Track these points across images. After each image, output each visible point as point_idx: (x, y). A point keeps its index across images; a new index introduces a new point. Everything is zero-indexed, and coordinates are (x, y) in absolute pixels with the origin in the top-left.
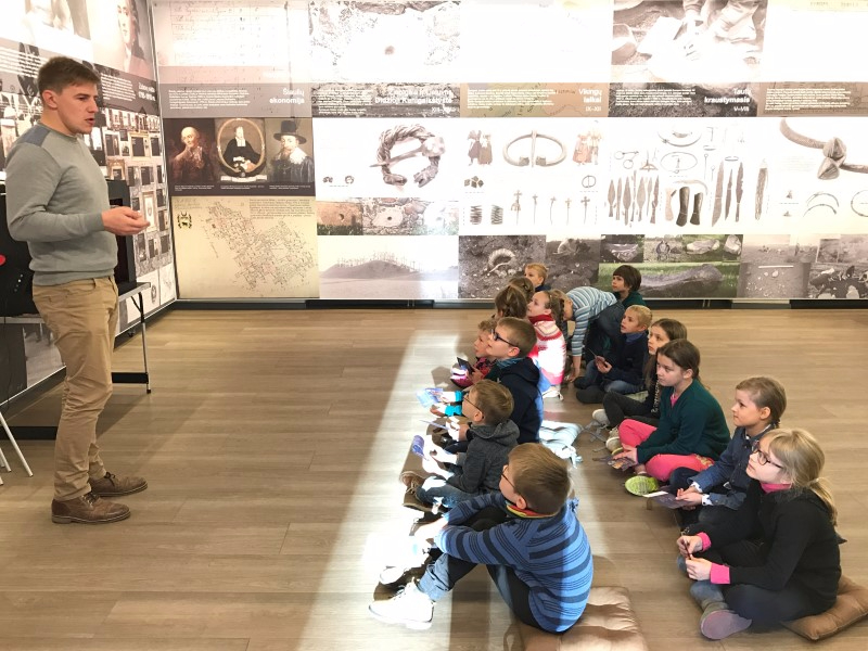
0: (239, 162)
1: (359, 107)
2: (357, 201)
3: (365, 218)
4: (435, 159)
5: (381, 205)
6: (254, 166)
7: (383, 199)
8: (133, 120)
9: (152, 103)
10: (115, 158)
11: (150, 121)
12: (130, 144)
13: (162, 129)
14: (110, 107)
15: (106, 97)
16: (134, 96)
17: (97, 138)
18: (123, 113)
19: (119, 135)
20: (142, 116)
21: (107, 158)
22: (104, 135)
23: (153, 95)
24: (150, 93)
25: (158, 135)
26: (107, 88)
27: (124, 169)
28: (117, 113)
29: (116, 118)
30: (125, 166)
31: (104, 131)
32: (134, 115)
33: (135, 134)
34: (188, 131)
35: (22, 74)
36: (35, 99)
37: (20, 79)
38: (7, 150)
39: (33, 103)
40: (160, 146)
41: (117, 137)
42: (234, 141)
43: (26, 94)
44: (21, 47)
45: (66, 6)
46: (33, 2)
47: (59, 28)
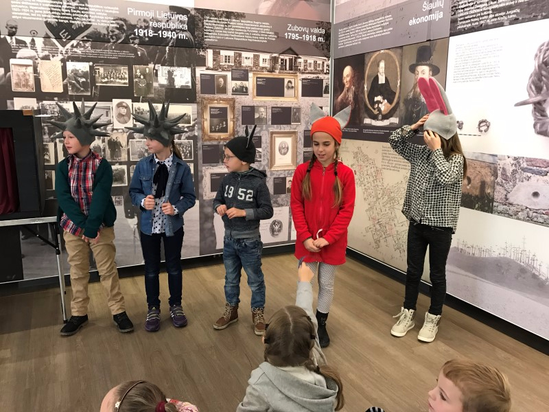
0: (379, 102)
1: (510, 8)
2: (491, 160)
3: (498, 188)
5: (524, 170)
6: (391, 107)
7: (529, 160)
8: (264, 60)
9: (316, 44)
10: (217, 96)
11: (306, 61)
12: (251, 84)
13: (332, 69)
14: (217, 48)
15: (210, 38)
16: (273, 37)
17: (182, 77)
18: (244, 54)
19: (229, 75)
20: (287, 57)
21: (199, 95)
22: (198, 75)
23: (321, 35)
24: (313, 34)
25: (321, 76)
26: (214, 31)
27: (233, 108)
28: (231, 53)
29: (227, 58)
30: (236, 105)
31: (200, 71)
32: (267, 56)
33: (266, 75)
34: (347, 71)
35: (53, 21)
36: (74, 42)
37: (48, 24)
38: (17, 84)
39: (68, 46)
40: (327, 87)
41: (225, 77)
42: (377, 78)
43: (58, 38)
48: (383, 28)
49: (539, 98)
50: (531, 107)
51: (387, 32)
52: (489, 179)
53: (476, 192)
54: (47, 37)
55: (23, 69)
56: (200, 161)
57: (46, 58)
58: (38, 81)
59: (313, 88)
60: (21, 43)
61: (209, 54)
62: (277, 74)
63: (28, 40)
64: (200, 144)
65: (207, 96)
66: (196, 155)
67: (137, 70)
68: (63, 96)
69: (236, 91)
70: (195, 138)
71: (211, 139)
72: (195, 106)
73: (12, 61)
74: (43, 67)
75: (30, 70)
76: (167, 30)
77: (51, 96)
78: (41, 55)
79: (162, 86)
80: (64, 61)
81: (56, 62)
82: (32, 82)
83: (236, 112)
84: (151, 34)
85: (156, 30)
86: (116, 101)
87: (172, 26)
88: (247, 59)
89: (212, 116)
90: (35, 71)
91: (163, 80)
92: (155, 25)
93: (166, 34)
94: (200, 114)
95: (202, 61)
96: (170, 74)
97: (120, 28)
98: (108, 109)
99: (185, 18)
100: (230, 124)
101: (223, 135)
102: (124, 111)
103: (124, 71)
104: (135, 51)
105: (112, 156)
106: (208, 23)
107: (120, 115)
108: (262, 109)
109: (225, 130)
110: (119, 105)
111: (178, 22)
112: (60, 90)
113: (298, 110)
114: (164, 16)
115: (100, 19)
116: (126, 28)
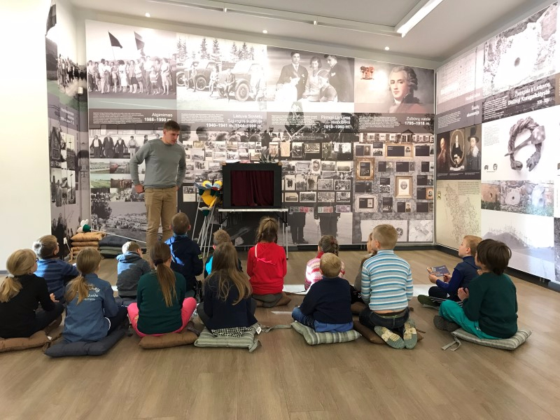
0: (456, 158)
1: (501, 111)
2: (498, 183)
3: (502, 197)
4: (539, 146)
5: (509, 187)
6: (461, 160)
7: (510, 182)
8: (392, 137)
9: (425, 127)
11: (418, 136)
12: (384, 150)
13: (435, 141)
14: (365, 132)
15: (362, 127)
16: (397, 124)
17: (347, 147)
18: (381, 134)
20: (406, 135)
21: (355, 156)
22: (355, 146)
23: (428, 121)
24: (423, 121)
25: (428, 144)
26: (364, 123)
27: (374, 163)
28: (373, 134)
29: (371, 137)
30: (375, 161)
31: (356, 144)
32: (394, 135)
33: (393, 144)
34: (442, 141)
35: (288, 124)
36: (296, 133)
37: (286, 126)
38: (271, 153)
39: (294, 135)
40: (432, 150)
41: (369, 147)
42: (455, 144)
43: (290, 132)
44: (291, 114)
45: (333, 91)
46: (304, 94)
47: (325, 101)
48: (457, 118)
49: (511, 152)
50: (509, 156)
51: (458, 120)
52: (498, 193)
53: (494, 201)
54: (285, 132)
55: (274, 147)
56: (354, 191)
57: (284, 141)
58: (280, 151)
59: (423, 151)
60: (275, 135)
61: (361, 135)
62: (400, 144)
63: (277, 134)
64: (354, 182)
65: (359, 157)
66: (352, 188)
67: (324, 145)
68: (290, 158)
69: (375, 154)
70: (351, 179)
71: (361, 179)
72: (352, 162)
73: (270, 143)
74: (283, 145)
75: (277, 147)
76: (340, 125)
77: (284, 158)
78: (282, 140)
79: (336, 152)
80: (291, 142)
81: (288, 142)
82: (277, 152)
83: (375, 165)
84: (332, 127)
85: (334, 125)
86: (313, 160)
87: (342, 122)
88: (382, 137)
89: (361, 167)
90: (279, 147)
91: (336, 149)
92: (334, 122)
93: (339, 127)
94: (355, 166)
95: (357, 139)
96: (340, 146)
97: (317, 126)
98: (309, 164)
99: (349, 118)
100: (372, 171)
101: (367, 177)
102: (316, 165)
103: (318, 146)
104: (324, 136)
105: (310, 187)
106: (361, 119)
107: (315, 167)
108: (391, 163)
109: (368, 174)
110: (315, 162)
111: (346, 120)
112: (289, 155)
113: (413, 163)
114: (338, 118)
115: (308, 122)
116: (320, 125)
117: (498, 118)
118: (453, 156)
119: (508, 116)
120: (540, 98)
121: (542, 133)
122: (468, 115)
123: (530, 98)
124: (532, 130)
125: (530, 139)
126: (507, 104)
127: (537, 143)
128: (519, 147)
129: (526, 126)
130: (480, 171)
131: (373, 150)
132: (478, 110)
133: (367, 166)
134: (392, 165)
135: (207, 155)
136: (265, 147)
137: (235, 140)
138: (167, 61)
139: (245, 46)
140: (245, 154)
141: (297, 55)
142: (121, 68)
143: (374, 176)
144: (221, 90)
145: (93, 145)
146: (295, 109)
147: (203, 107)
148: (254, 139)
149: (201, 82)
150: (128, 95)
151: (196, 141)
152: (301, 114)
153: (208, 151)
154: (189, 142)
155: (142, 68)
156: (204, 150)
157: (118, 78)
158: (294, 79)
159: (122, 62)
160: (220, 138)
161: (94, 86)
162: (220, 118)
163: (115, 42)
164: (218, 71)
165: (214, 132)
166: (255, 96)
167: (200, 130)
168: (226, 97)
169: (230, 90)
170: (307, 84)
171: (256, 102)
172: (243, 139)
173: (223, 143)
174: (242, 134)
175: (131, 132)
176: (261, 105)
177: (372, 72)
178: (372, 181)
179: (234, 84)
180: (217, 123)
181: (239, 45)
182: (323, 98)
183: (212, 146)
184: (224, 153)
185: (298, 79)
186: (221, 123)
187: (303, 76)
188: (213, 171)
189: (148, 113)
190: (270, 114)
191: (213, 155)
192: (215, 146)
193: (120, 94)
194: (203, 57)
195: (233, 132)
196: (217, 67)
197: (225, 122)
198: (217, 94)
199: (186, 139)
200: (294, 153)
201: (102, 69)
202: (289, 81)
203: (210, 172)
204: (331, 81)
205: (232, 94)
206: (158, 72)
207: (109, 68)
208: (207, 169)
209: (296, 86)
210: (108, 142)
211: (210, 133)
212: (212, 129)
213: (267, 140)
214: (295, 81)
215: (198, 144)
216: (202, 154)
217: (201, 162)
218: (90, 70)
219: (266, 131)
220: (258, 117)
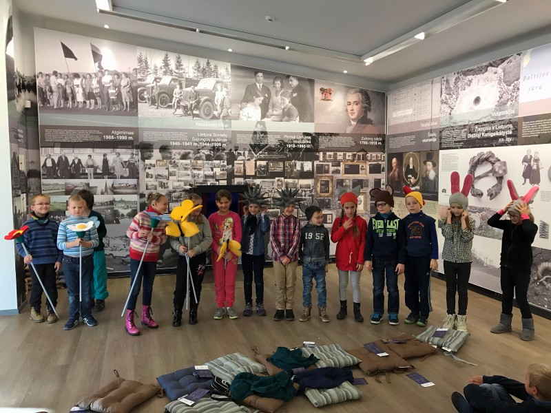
0: (410, 178)
1: (460, 142)
4: (500, 178)
6: (416, 181)
8: (349, 156)
9: (377, 146)
10: (324, 175)
11: (371, 155)
12: (342, 168)
13: (386, 159)
14: (325, 151)
15: (322, 147)
16: (353, 144)
17: (308, 166)
18: (339, 153)
19: (330, 164)
20: (361, 154)
21: (315, 175)
22: (315, 165)
23: (380, 141)
24: (375, 141)
25: (380, 163)
26: (323, 143)
27: (332, 180)
28: (332, 153)
29: (330, 156)
30: (334, 179)
31: (316, 163)
32: (350, 154)
33: (350, 163)
34: (394, 160)
35: (252, 143)
36: (261, 152)
37: (251, 145)
38: (237, 172)
39: (258, 154)
40: (383, 168)
41: (328, 165)
42: (409, 166)
43: (254, 151)
44: (255, 133)
45: (295, 111)
46: (268, 114)
47: (287, 121)
48: (411, 141)
51: (413, 143)
54: (250, 151)
55: (239, 165)
57: (249, 160)
58: (245, 170)
59: (375, 169)
60: (240, 154)
61: (321, 154)
62: (355, 163)
63: (242, 152)
64: (315, 199)
65: (319, 175)
67: (287, 164)
68: (255, 177)
69: (333, 172)
70: (312, 196)
71: (320, 196)
72: (313, 180)
73: (235, 162)
74: (247, 164)
75: (242, 165)
76: (302, 144)
77: (249, 177)
78: (247, 158)
79: (298, 171)
80: (256, 161)
82: (242, 171)
83: (334, 183)
84: (294, 146)
85: (296, 144)
86: (277, 179)
87: (304, 142)
88: (340, 155)
89: (321, 185)
90: (244, 166)
91: (298, 168)
92: (296, 142)
93: (301, 146)
94: (316, 184)
95: (317, 158)
96: (302, 165)
97: (280, 145)
99: (310, 138)
100: (330, 189)
101: (326, 194)
102: (280, 183)
103: (281, 164)
104: (286, 155)
106: (321, 139)
107: (278, 185)
108: (347, 181)
109: (328, 192)
110: (278, 180)
111: (307, 140)
112: (253, 174)
113: (367, 180)
114: (300, 137)
115: (272, 141)
116: (283, 144)
117: (457, 148)
118: (406, 176)
119: (468, 148)
120: (501, 137)
121: (503, 168)
122: (424, 141)
123: (492, 135)
124: (493, 164)
125: (491, 171)
126: (467, 136)
127: (498, 176)
128: (480, 177)
129: (487, 159)
130: (437, 193)
131: (332, 169)
132: (434, 137)
133: (326, 184)
134: (349, 183)
135: (170, 174)
136: (230, 166)
137: (199, 158)
138: (127, 75)
139: (208, 63)
140: (211, 173)
141: (260, 74)
142: (77, 82)
143: (332, 193)
144: (185, 107)
145: (45, 164)
146: (259, 129)
147: (166, 125)
148: (219, 158)
149: (163, 98)
150: (84, 111)
151: (159, 160)
152: (265, 133)
153: (171, 170)
154: (152, 161)
155: (99, 82)
156: (167, 169)
157: (73, 93)
158: (258, 99)
159: (77, 76)
160: (184, 157)
161: (45, 100)
162: (183, 136)
163: (68, 53)
164: (181, 88)
165: (178, 151)
166: (220, 114)
167: (164, 149)
168: (190, 115)
169: (194, 108)
170: (270, 104)
171: (221, 120)
172: (208, 158)
173: (188, 161)
174: (207, 152)
175: (89, 151)
176: (225, 123)
177: (330, 94)
178: (331, 198)
179: (198, 102)
180: (181, 142)
181: (203, 62)
182: (286, 118)
183: (175, 165)
184: (189, 172)
185: (262, 98)
186: (185, 141)
187: (266, 95)
188: (177, 190)
189: (107, 130)
190: (234, 133)
191: (177, 173)
192: (179, 165)
193: (75, 110)
194: (165, 73)
195: (198, 151)
196: (181, 84)
197: (190, 140)
198: (180, 111)
199: (149, 158)
200: (259, 171)
201: (54, 82)
202: (253, 101)
203: (174, 192)
204: (293, 101)
205: (195, 112)
206: (118, 87)
207: (62, 81)
208: (171, 188)
209: (260, 105)
210: (63, 162)
211: (174, 151)
212: (176, 147)
213: (232, 159)
214: (259, 100)
215: (161, 163)
216: (166, 173)
217: (165, 181)
218: (40, 82)
219: (231, 150)
220: (222, 135)
